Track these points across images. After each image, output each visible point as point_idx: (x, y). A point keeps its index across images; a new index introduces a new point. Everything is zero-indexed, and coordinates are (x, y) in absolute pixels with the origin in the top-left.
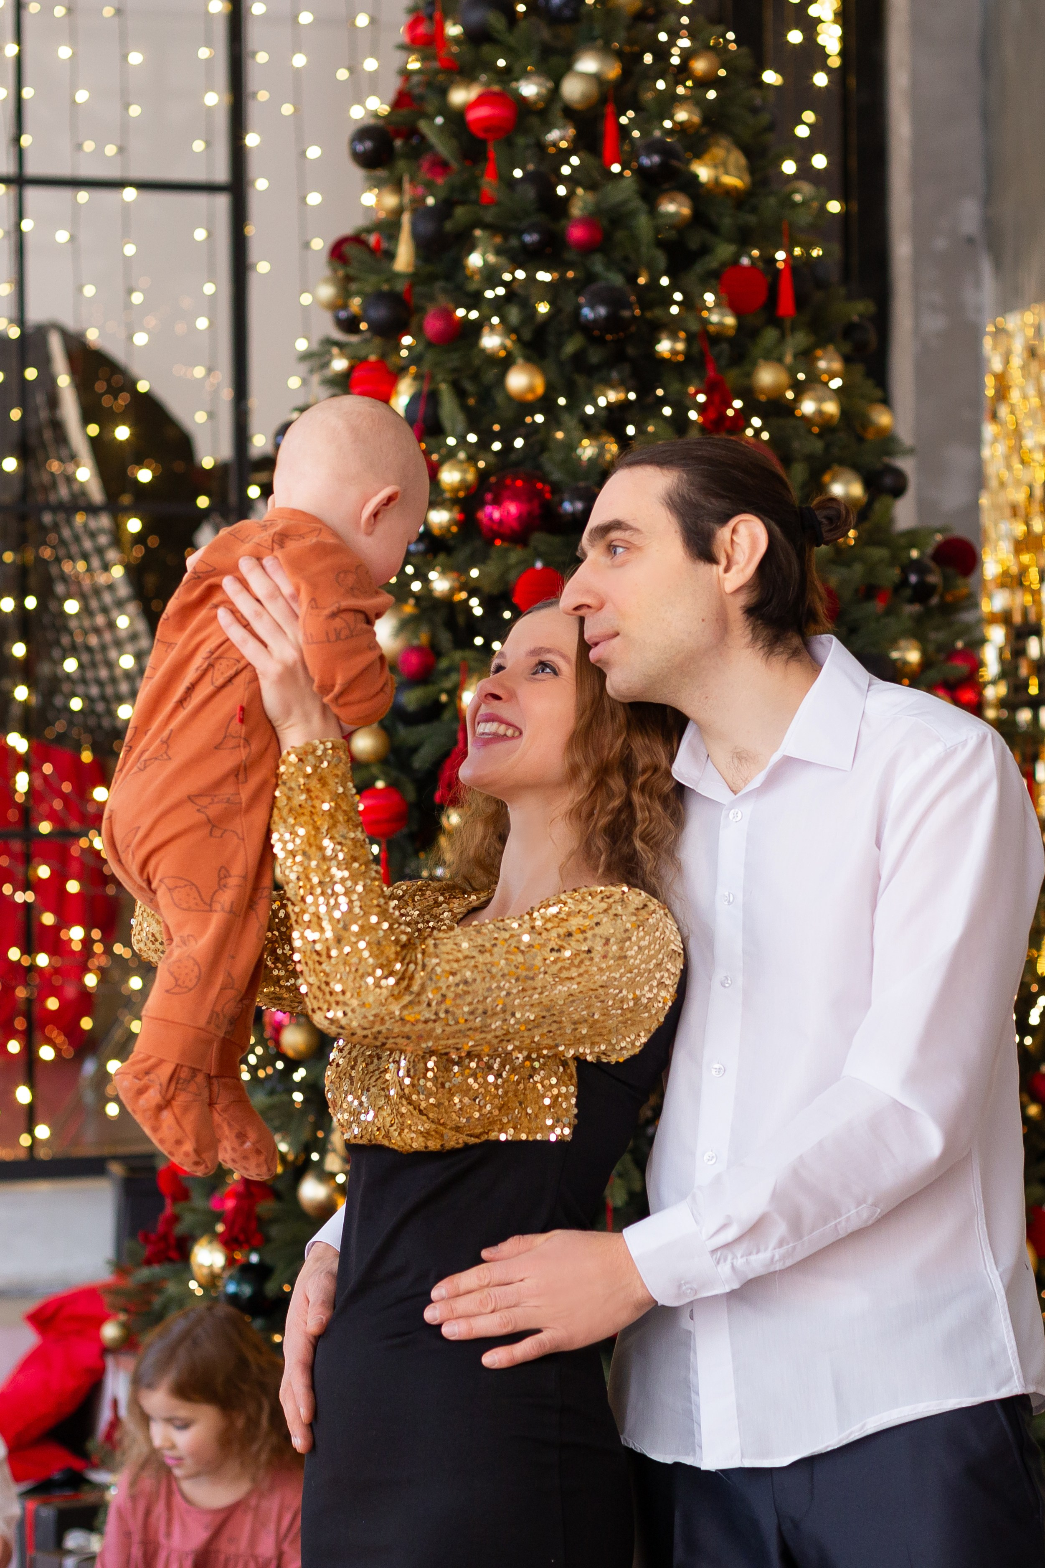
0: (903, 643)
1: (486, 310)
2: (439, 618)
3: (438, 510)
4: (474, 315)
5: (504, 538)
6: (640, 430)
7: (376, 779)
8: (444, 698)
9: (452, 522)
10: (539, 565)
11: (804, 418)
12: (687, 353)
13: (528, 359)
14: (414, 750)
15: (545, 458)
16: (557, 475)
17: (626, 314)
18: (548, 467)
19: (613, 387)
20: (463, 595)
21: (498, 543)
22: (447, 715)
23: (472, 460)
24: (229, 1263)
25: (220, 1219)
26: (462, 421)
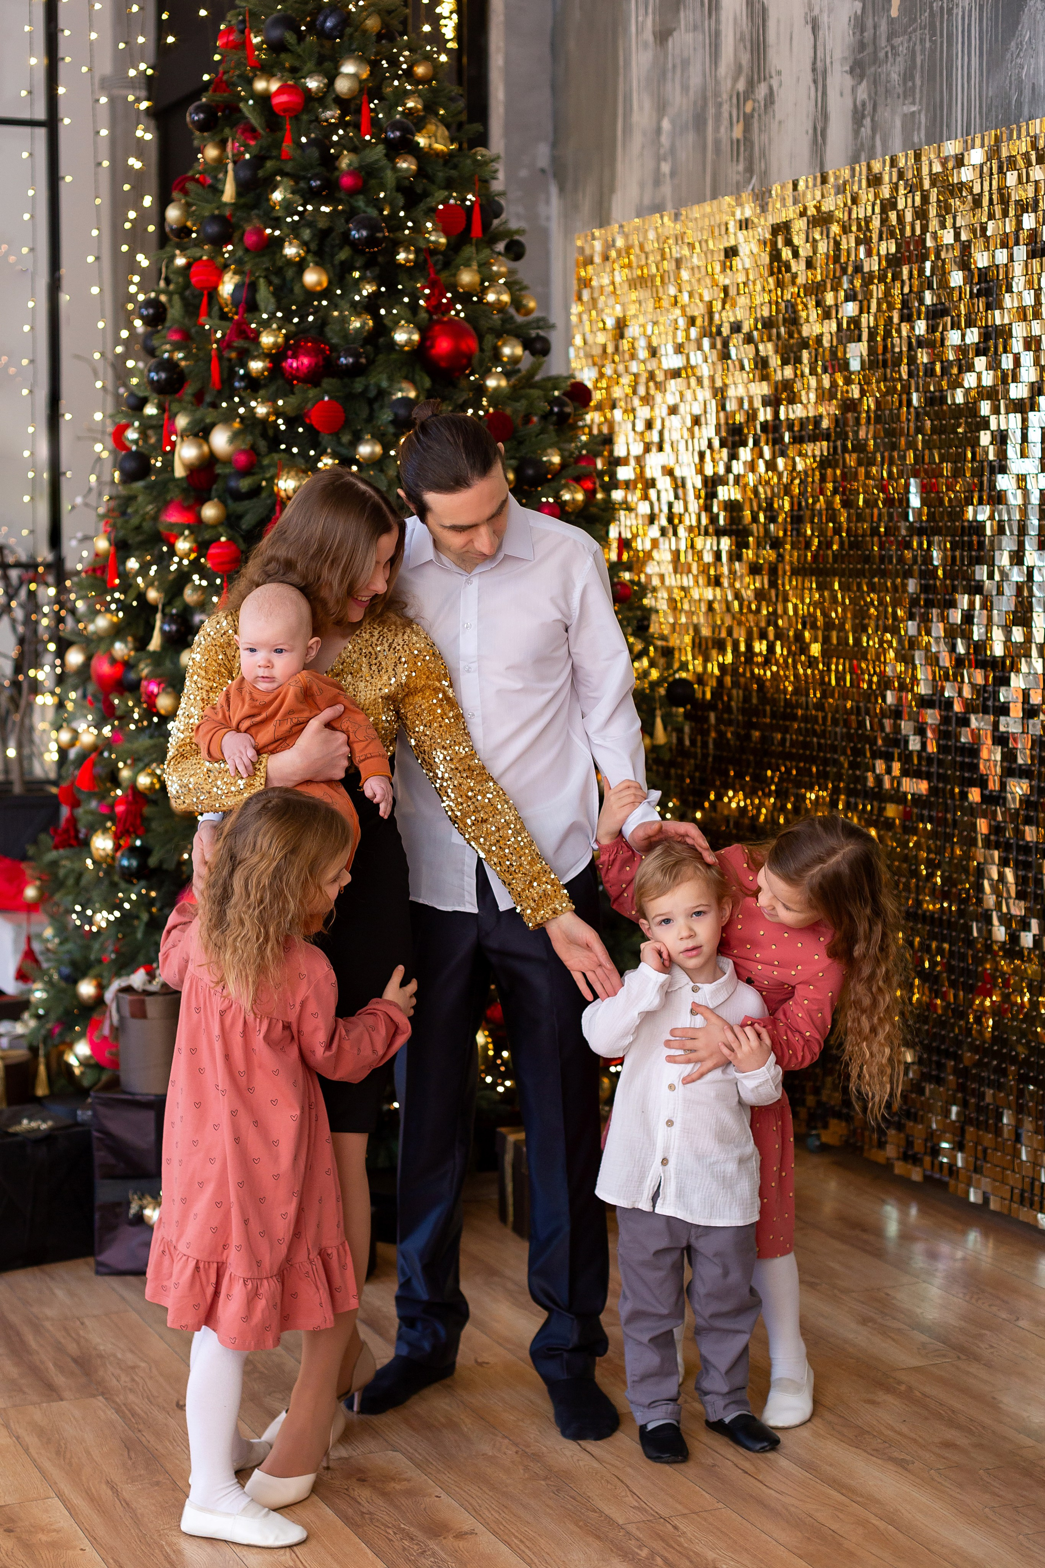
0: (549, 451)
1: (286, 230)
2: (257, 431)
3: (256, 360)
4: (277, 233)
5: (300, 380)
6: (389, 312)
7: (220, 535)
8: (264, 483)
9: (264, 370)
10: (326, 398)
11: (488, 304)
12: (416, 261)
13: (317, 264)
14: (240, 517)
15: (328, 329)
16: (335, 341)
17: (380, 235)
18: (329, 334)
19: (369, 282)
20: (272, 418)
21: (296, 384)
22: (264, 495)
23: (280, 329)
24: (117, 847)
25: (111, 819)
26: (272, 304)
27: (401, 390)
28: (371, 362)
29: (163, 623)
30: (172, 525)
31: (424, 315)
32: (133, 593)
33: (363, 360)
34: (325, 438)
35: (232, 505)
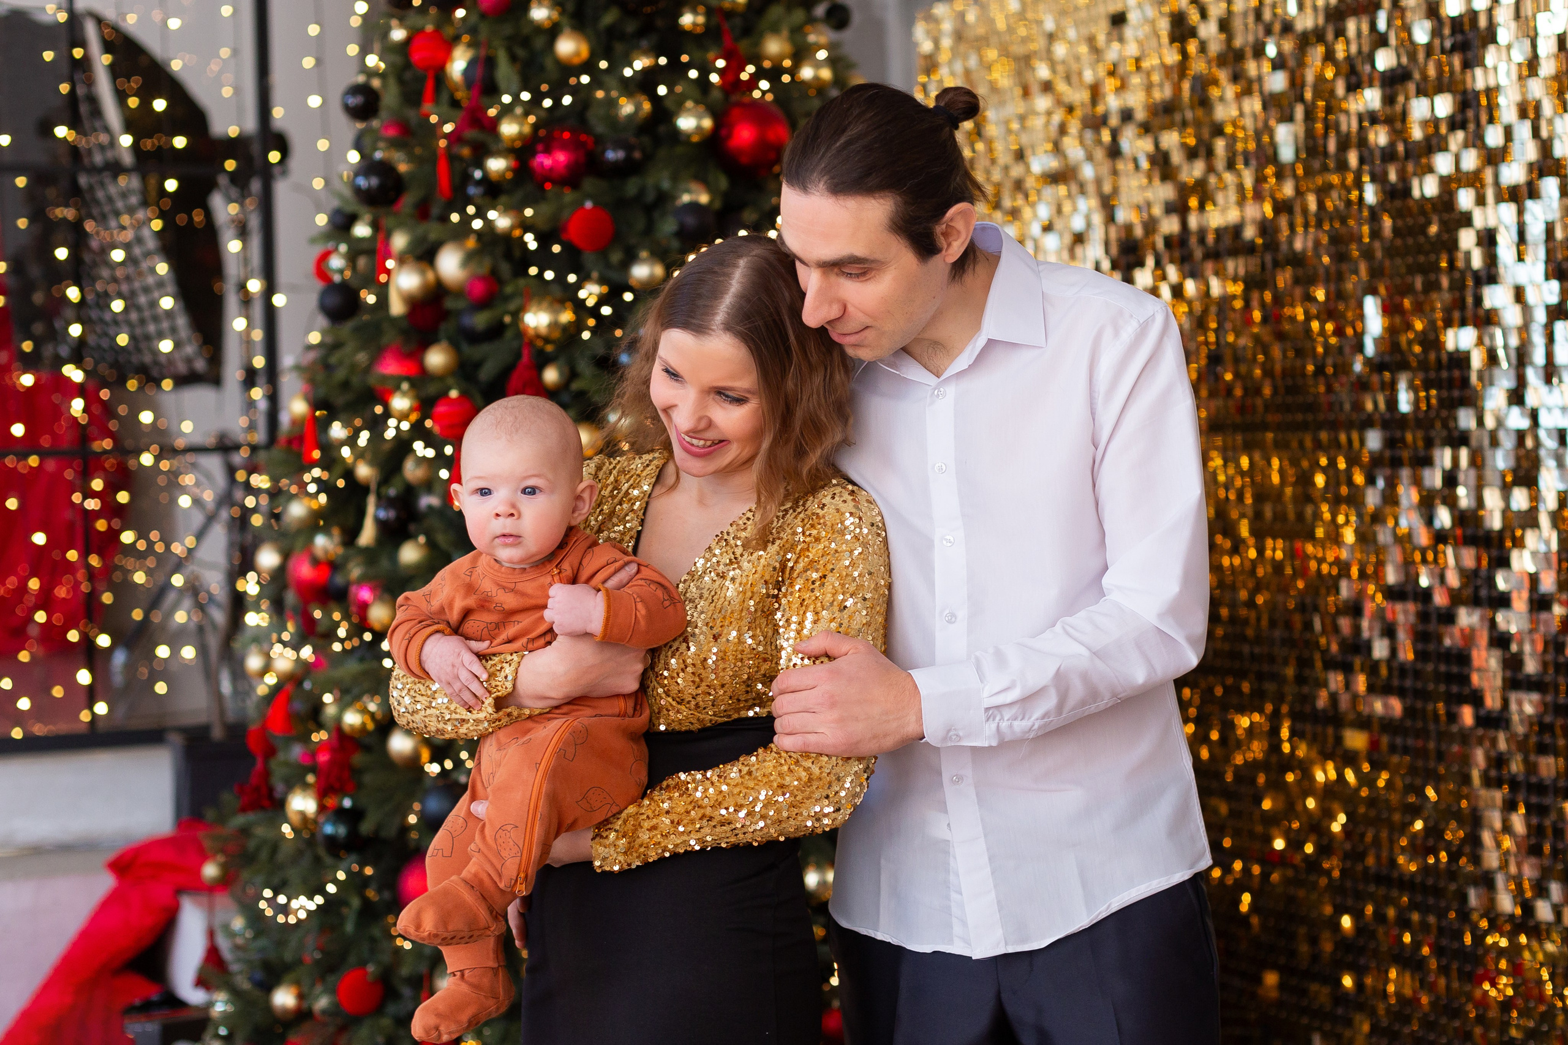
2: (499, 251)
3: (496, 158)
5: (554, 182)
6: (669, 90)
7: (449, 389)
8: (507, 319)
9: (508, 169)
10: (589, 205)
11: (803, 83)
12: (707, 26)
13: (575, 29)
14: (478, 365)
15: (591, 114)
16: (600, 129)
18: (592, 121)
19: (646, 53)
20: (518, 233)
21: (548, 186)
22: (509, 334)
23: (526, 114)
24: (322, 808)
25: (313, 770)
26: (515, 81)
27: (688, 191)
28: (648, 158)
29: (378, 506)
30: (385, 378)
31: (716, 95)
32: (338, 470)
33: (637, 155)
34: (589, 258)
35: (467, 349)
